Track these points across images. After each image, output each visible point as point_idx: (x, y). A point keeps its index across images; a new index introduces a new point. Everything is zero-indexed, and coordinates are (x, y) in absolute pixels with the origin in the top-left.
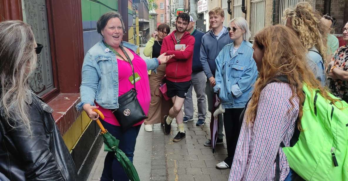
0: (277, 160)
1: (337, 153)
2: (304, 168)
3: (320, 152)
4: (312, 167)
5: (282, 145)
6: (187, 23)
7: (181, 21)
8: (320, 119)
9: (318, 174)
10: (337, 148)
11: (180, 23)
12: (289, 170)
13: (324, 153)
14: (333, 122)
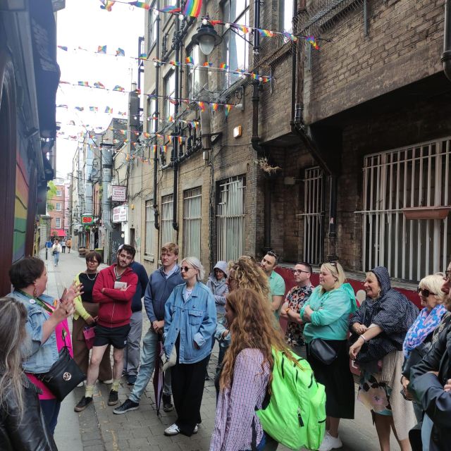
0: (253, 425)
1: (302, 413)
2: (275, 430)
3: (289, 414)
4: (282, 428)
5: (256, 409)
6: (131, 256)
7: (126, 254)
8: (287, 381)
9: (288, 435)
10: (302, 409)
11: (124, 256)
12: (262, 433)
13: (292, 415)
14: (298, 385)
